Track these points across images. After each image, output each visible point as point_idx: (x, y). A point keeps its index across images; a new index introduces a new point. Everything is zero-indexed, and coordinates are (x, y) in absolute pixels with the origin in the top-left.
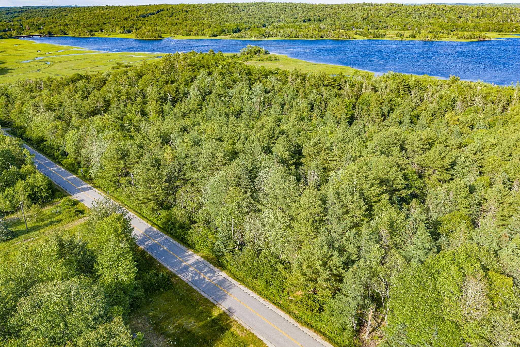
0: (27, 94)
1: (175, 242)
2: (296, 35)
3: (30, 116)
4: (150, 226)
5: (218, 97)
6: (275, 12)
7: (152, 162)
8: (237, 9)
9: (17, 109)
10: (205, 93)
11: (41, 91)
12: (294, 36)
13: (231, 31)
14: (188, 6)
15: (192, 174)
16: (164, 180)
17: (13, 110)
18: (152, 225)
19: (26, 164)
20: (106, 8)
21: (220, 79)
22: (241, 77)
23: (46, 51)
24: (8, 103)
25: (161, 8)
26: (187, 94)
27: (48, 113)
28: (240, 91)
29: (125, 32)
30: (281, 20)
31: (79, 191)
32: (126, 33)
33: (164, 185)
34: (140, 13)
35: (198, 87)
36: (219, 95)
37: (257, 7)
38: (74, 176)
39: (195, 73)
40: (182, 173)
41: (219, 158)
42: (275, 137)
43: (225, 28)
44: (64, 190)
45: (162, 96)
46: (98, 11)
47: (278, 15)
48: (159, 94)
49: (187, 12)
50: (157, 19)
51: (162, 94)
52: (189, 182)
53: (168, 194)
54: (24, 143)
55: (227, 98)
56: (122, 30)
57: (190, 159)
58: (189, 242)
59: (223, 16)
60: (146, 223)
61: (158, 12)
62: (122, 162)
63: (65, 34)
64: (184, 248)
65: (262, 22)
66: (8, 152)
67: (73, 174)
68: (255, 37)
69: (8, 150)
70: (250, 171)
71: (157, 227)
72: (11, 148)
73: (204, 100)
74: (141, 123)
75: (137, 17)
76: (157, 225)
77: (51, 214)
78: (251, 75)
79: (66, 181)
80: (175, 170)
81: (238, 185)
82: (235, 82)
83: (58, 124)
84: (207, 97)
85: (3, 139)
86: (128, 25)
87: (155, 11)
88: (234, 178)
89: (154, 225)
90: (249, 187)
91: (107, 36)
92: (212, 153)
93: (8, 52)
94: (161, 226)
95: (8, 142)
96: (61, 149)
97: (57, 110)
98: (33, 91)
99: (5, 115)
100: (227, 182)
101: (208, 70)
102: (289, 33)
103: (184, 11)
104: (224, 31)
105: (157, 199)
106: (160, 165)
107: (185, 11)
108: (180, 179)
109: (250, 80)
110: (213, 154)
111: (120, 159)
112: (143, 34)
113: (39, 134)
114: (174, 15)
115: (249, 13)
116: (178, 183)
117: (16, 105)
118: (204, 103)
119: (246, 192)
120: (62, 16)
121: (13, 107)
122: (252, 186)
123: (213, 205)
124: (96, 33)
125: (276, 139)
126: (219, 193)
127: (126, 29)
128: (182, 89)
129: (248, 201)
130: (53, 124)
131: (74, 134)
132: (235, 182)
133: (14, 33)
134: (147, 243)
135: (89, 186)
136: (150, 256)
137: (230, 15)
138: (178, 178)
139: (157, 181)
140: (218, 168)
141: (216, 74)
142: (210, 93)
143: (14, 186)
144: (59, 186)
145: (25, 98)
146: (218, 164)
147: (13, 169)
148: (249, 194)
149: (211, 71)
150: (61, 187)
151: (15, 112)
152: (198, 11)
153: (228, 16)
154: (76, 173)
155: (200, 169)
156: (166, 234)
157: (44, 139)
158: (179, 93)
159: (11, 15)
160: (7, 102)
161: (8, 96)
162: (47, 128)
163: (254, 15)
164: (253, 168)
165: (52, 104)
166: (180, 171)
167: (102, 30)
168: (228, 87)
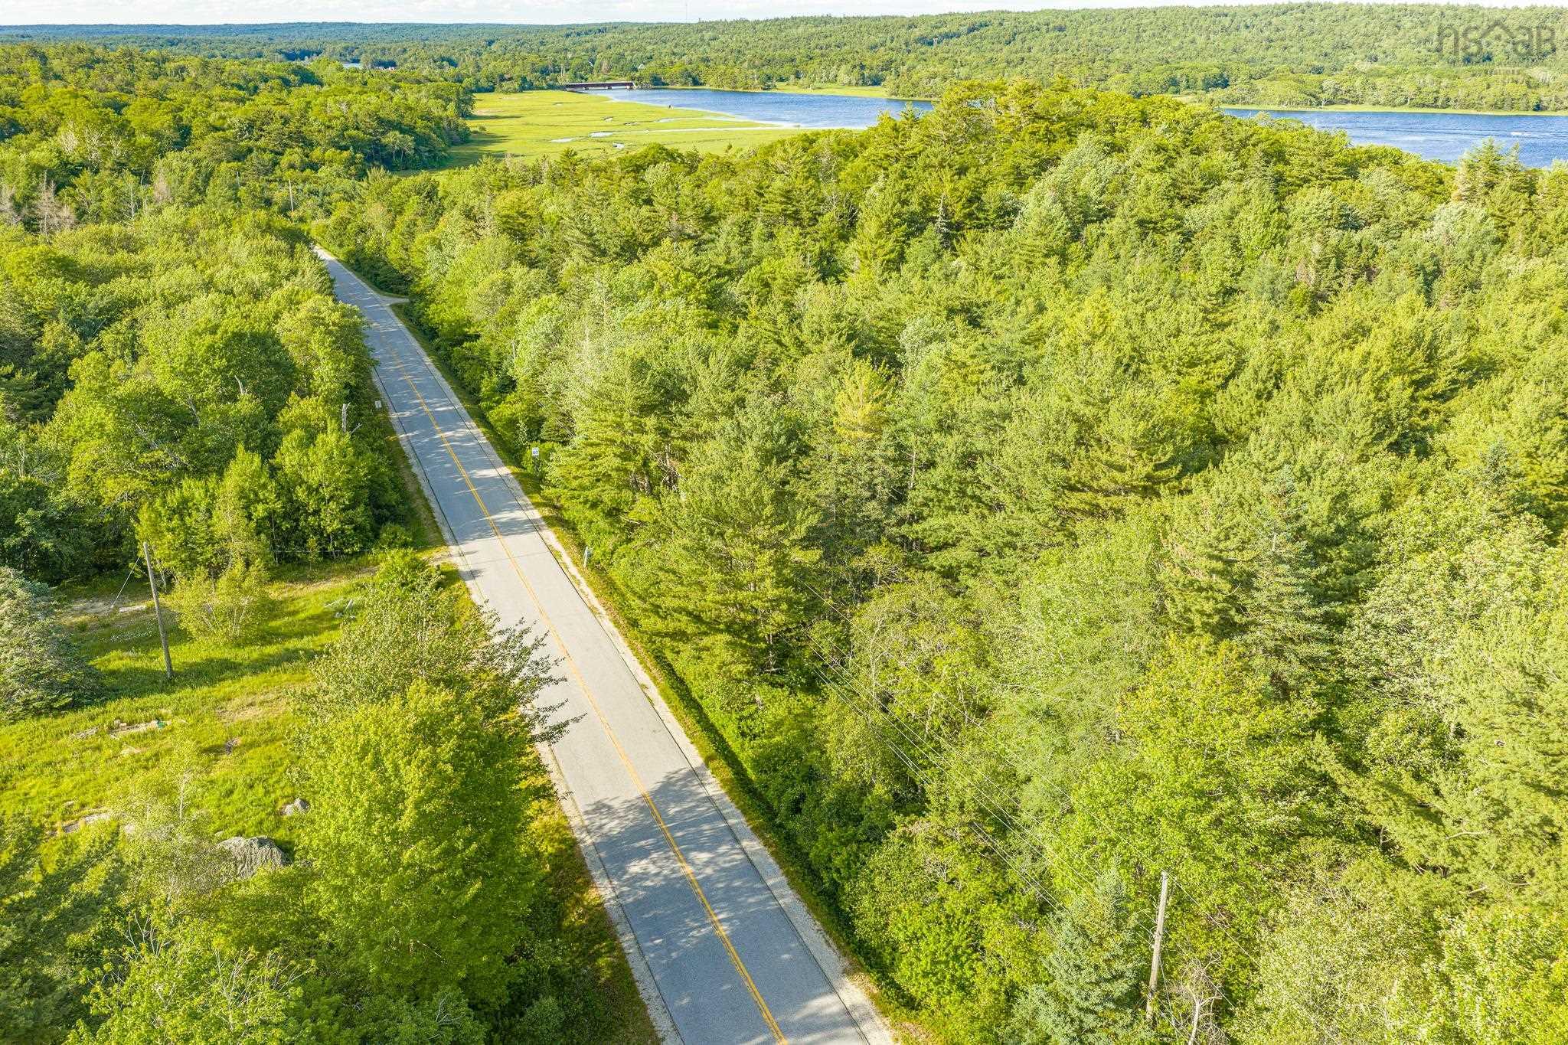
1: (788, 898)
2: (1436, 99)
4: (697, 761)
5: (1135, 231)
6: (1363, 31)
7: (768, 436)
8: (1226, 21)
10: (1086, 214)
12: (1430, 99)
13: (1200, 83)
14: (1067, 14)
15: (952, 519)
16: (801, 531)
18: (709, 759)
19: (303, 395)
20: (826, 20)
21: (1154, 165)
22: (1244, 166)
23: (626, 120)
25: (982, 20)
26: (1008, 213)
28: (1234, 212)
29: (864, 81)
30: (1381, 56)
31: (485, 530)
32: (865, 84)
33: (797, 555)
34: (917, 33)
35: (1061, 188)
36: (1141, 223)
37: (1300, 15)
38: (505, 470)
39: (1056, 147)
40: (905, 510)
41: (1119, 449)
42: (1440, 385)
43: (1178, 73)
45: (913, 213)
46: (800, 30)
47: (1371, 40)
48: (905, 203)
49: (1061, 29)
50: (967, 50)
51: (915, 207)
52: (933, 560)
53: (813, 608)
55: (1173, 238)
56: (855, 76)
57: (957, 437)
58: (863, 929)
59: (1176, 43)
60: (684, 740)
61: (971, 30)
62: (651, 422)
63: (696, 82)
64: (829, 956)
65: (1311, 59)
67: (505, 464)
68: (1281, 102)
70: (1319, 548)
71: (728, 773)
73: (1076, 236)
74: (800, 291)
75: (907, 44)
76: (732, 760)
77: (318, 618)
78: (1287, 163)
79: (463, 485)
80: (871, 486)
81: (1226, 628)
82: (1213, 179)
83: (516, 278)
84: (1092, 229)
86: (875, 61)
87: (964, 29)
88: (1203, 580)
89: (719, 763)
90: (1304, 650)
91: (809, 91)
92: (1078, 419)
93: (530, 119)
94: (751, 774)
96: (504, 366)
97: (537, 236)
100: (1153, 596)
101: (1108, 138)
102: (1409, 89)
103: (1051, 26)
104: (1174, 83)
105: (749, 628)
106: (805, 450)
107: (1055, 28)
108: (891, 539)
109: (1279, 179)
110: (1085, 427)
111: (646, 409)
112: (915, 85)
113: (459, 313)
114: (1019, 38)
115: (1267, 33)
116: (876, 557)
118: (1074, 247)
119: (1282, 691)
120: (702, 40)
122: (1321, 650)
123: (1041, 730)
124: (779, 85)
125: (1443, 397)
126: (1095, 659)
127: (866, 73)
128: (997, 193)
129: (1295, 753)
130: (498, 276)
131: (544, 310)
132: (1208, 607)
133: (565, 78)
134: (635, 868)
135: (536, 514)
136: (622, 970)
137: (1201, 41)
138: (882, 530)
139: (761, 533)
140: (1101, 500)
141: (1139, 147)
142: (1105, 215)
143: (225, 473)
144: (432, 499)
146: (1103, 482)
148: (1307, 708)
149: (1119, 142)
150: (433, 505)
152: (1096, 27)
153: (1193, 41)
154: (518, 462)
155: (1004, 497)
156: (757, 831)
158: (980, 209)
159: (577, 39)
162: (477, 290)
163: (1283, 39)
164: (1339, 530)
165: (525, 217)
166: (899, 496)
167: (797, 76)
168: (1182, 198)
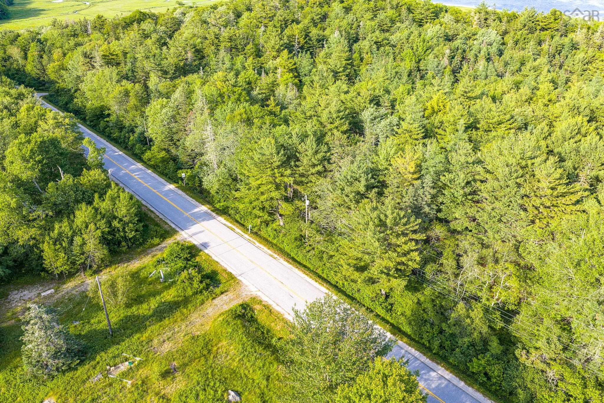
0: (69, 40)
3: (80, 74)
5: (374, 47)
9: (56, 63)
11: (88, 35)
17: (51, 65)
19: (89, 169)
24: (42, 53)
26: (322, 41)
27: (108, 69)
33: (411, 236)
38: (172, 187)
39: (324, 9)
44: (161, 216)
45: (286, 44)
48: (281, 39)
51: (286, 41)
54: (80, 123)
66: (54, 142)
67: (170, 183)
69: (53, 139)
72: (58, 133)
73: (350, 50)
79: (161, 199)
83: (129, 88)
85: (43, 115)
95: (51, 122)
96: (138, 130)
97: (122, 65)
98: (78, 35)
99: (38, 72)
101: (343, 5)
109: (414, 20)
113: (97, 104)
117: (55, 56)
121: (50, 60)
128: (314, 33)
130: (119, 88)
131: (163, 107)
143: (72, 217)
145: (67, 46)
147: (66, 179)
149: (347, 6)
151: (54, 68)
157: (106, 112)
158: (310, 40)
160: (40, 52)
161: (42, 43)
162: (111, 96)
165: (113, 55)
